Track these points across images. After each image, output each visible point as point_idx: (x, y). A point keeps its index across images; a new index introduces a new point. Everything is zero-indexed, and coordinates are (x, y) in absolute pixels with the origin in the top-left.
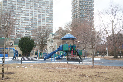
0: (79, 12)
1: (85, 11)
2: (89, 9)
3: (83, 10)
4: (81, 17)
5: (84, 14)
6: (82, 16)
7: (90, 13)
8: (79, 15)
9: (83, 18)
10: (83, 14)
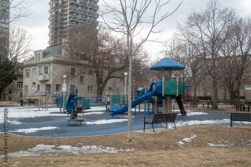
0: (68, 8)
1: (80, 8)
2: (90, 6)
3: (78, 6)
4: (72, 21)
5: (79, 14)
6: (75, 18)
7: (90, 13)
8: (68, 16)
9: (77, 23)
10: (76, 14)
